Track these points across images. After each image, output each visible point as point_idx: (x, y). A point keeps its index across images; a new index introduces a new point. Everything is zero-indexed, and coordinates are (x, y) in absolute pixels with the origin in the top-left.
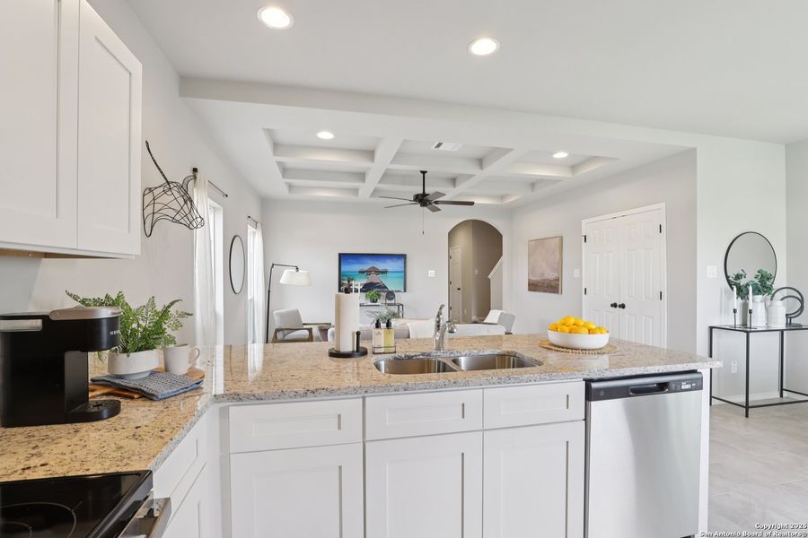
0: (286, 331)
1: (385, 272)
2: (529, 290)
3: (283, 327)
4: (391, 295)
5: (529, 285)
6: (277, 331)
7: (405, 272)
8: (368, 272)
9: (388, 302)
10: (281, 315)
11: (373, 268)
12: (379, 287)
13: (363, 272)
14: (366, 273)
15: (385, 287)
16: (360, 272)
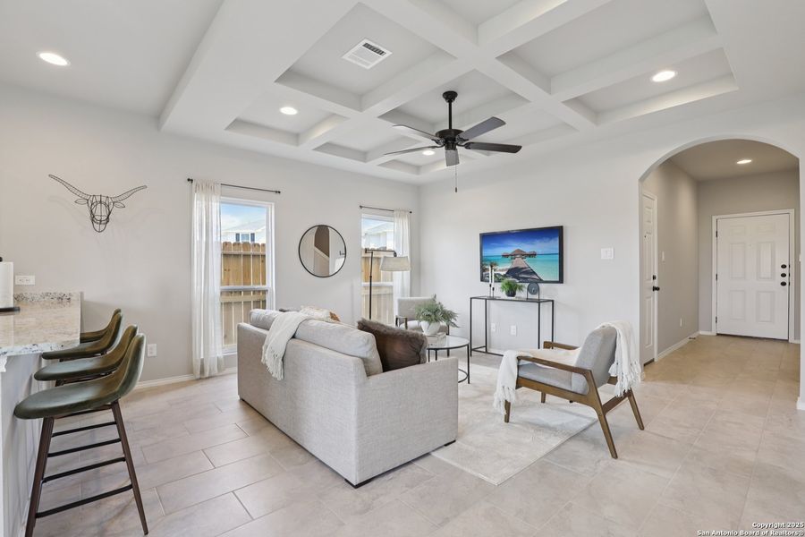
1: (533, 255)
4: (533, 287)
7: (561, 254)
8: (513, 256)
9: (530, 296)
11: (519, 250)
12: (527, 273)
13: (506, 256)
14: (510, 258)
15: (534, 273)
16: (503, 256)
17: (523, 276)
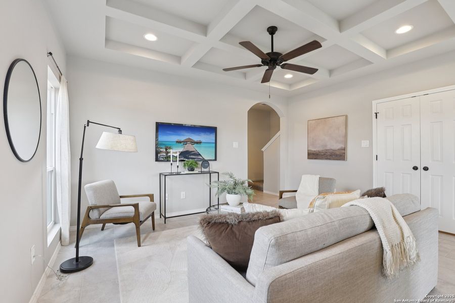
0: (101, 209)
1: (199, 143)
2: (308, 158)
3: (98, 204)
4: (206, 163)
5: (309, 154)
6: (90, 209)
7: (216, 143)
8: (185, 142)
9: (204, 170)
10: (96, 190)
11: (189, 139)
12: (195, 154)
13: (180, 142)
14: (182, 143)
15: (200, 155)
16: (177, 142)
17: (192, 157)
